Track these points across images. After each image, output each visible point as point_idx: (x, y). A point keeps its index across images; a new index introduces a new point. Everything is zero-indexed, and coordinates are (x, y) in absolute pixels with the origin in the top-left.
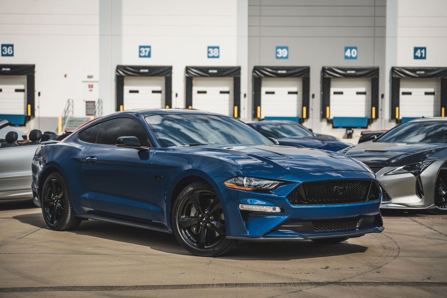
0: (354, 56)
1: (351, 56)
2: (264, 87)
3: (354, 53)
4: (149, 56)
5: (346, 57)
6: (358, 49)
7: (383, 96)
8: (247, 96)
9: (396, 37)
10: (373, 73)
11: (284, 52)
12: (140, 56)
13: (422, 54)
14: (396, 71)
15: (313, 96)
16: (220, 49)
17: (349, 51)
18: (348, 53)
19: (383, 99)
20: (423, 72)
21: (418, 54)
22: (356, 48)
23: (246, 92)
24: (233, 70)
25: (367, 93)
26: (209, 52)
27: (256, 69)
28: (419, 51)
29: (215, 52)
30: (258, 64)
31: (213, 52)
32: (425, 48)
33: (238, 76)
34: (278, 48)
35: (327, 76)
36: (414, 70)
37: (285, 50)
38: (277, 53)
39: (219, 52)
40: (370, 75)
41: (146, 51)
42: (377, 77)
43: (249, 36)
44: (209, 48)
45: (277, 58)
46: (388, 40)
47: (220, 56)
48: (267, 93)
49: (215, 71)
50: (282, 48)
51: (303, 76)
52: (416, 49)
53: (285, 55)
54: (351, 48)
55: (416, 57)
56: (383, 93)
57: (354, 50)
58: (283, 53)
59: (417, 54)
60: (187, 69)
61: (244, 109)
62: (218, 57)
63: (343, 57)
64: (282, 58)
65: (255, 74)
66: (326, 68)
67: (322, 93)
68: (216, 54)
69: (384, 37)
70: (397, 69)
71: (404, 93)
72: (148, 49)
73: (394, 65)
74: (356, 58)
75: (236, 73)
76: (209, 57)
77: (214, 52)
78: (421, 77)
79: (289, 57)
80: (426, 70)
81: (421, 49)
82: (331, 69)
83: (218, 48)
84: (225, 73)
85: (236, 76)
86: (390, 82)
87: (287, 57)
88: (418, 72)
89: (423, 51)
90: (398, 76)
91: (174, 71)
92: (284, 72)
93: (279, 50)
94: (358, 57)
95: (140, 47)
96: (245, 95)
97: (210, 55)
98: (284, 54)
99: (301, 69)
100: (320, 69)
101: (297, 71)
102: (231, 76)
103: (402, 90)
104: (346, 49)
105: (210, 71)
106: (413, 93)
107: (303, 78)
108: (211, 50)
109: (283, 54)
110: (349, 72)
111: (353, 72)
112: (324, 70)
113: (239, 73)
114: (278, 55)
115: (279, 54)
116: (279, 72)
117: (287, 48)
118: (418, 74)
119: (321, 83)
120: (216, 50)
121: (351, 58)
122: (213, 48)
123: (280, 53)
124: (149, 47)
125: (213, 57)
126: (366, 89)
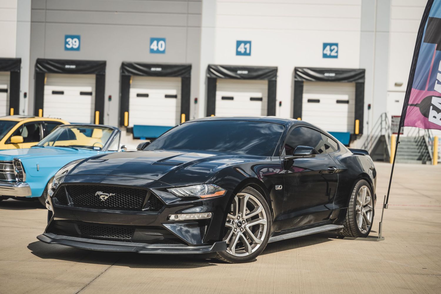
0: (161, 49)
1: (158, 49)
2: (48, 85)
3: (162, 46)
5: (152, 51)
6: (167, 40)
7: (196, 100)
8: (28, 95)
9: (214, 27)
10: (183, 71)
11: (75, 42)
13: (246, 49)
14: (212, 70)
15: (110, 98)
17: (155, 43)
18: (154, 46)
19: (197, 105)
20: (246, 72)
21: (242, 49)
22: (164, 40)
23: (27, 91)
24: (11, 63)
25: (178, 97)
27: (39, 62)
28: (242, 45)
30: (42, 57)
32: (250, 42)
33: (18, 70)
34: (67, 37)
35: (127, 74)
36: (234, 69)
37: (76, 40)
38: (67, 43)
40: (180, 73)
42: (187, 76)
43: (32, 22)
45: (66, 49)
46: (205, 32)
50: (72, 37)
51: (97, 73)
52: (239, 43)
53: (76, 47)
54: (158, 40)
55: (238, 53)
56: (196, 97)
57: (161, 42)
58: (73, 43)
59: (239, 50)
63: (148, 51)
64: (72, 49)
65: (38, 70)
66: (127, 63)
67: (121, 95)
69: (199, 27)
70: (213, 67)
71: (221, 98)
73: (211, 63)
74: (163, 52)
75: (14, 66)
78: (243, 77)
79: (81, 48)
80: (250, 69)
81: (246, 43)
82: (131, 65)
85: (12, 70)
86: (205, 83)
87: (78, 49)
88: (239, 72)
89: (248, 46)
90: (214, 76)
92: (73, 67)
93: (69, 40)
94: (166, 51)
96: (25, 95)
98: (75, 45)
99: (94, 64)
100: (119, 65)
101: (88, 66)
102: (8, 70)
103: (219, 94)
104: (152, 40)
106: (235, 98)
107: (97, 75)
109: (73, 44)
110: (153, 69)
111: (159, 69)
112: (124, 66)
113: (19, 67)
114: (68, 46)
116: (67, 66)
117: (78, 37)
118: (239, 75)
119: (120, 82)
121: (158, 51)
123: (70, 43)
126: (177, 92)
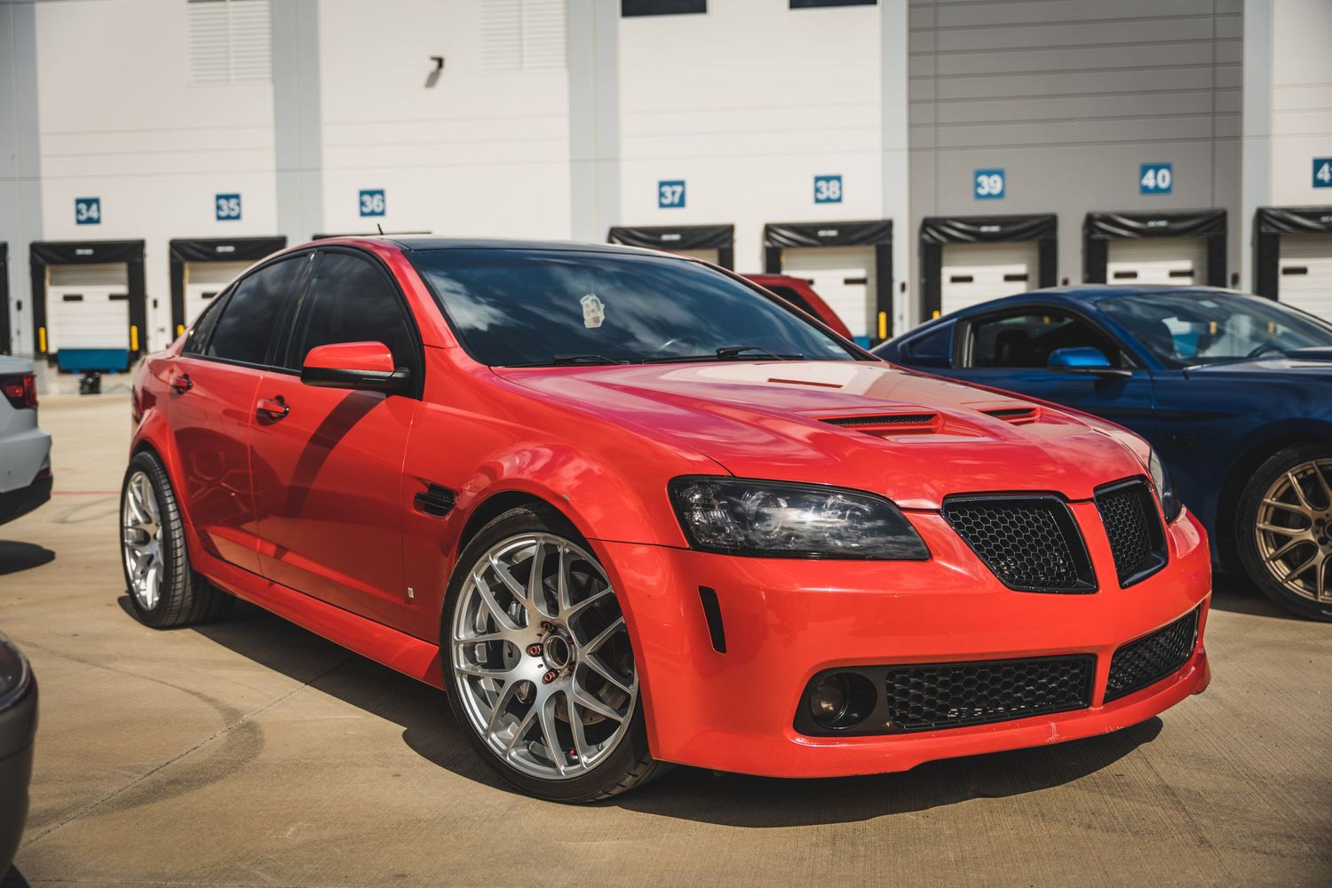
0: (1163, 185)
1: (1156, 186)
2: (949, 265)
3: (1164, 178)
4: (681, 203)
5: (1145, 190)
6: (1174, 168)
7: (1236, 278)
8: (908, 287)
9: (1267, 136)
10: (1210, 225)
11: (995, 182)
12: (662, 205)
14: (1268, 218)
15: (1066, 283)
16: (844, 181)
17: (1151, 174)
18: (1149, 180)
19: (1237, 286)
21: (1324, 174)
22: (1168, 167)
23: (906, 280)
24: (874, 229)
25: (1197, 273)
26: (817, 190)
27: (928, 224)
28: (1326, 168)
29: (832, 189)
30: (931, 214)
31: (828, 189)
33: (887, 242)
34: (978, 174)
35: (1099, 236)
36: (1313, 214)
37: (996, 178)
38: (978, 185)
39: (840, 188)
40: (1204, 228)
41: (673, 193)
42: (1221, 233)
43: (911, 150)
44: (818, 179)
45: (978, 196)
46: (1248, 145)
47: (845, 198)
48: (955, 280)
49: (833, 233)
50: (989, 173)
51: (1041, 237)
52: (1318, 164)
53: (997, 189)
54: (1157, 168)
55: (1318, 183)
56: (1235, 271)
57: (1164, 172)
58: (992, 184)
59: (1320, 176)
60: (769, 230)
61: (901, 318)
62: (839, 200)
63: (1137, 190)
64: (989, 196)
65: (926, 237)
66: (1097, 215)
67: (1087, 276)
68: (834, 193)
69: (1237, 137)
70: (1272, 212)
71: (1288, 271)
72: (679, 189)
73: (1263, 204)
74: (1168, 190)
75: (882, 234)
76: (818, 201)
77: (830, 190)
78: (1330, 230)
79: (1007, 193)
82: (1107, 219)
83: (838, 178)
84: (856, 237)
85: (881, 243)
86: (1253, 245)
87: (1001, 195)
88: (1325, 219)
90: (1273, 230)
91: (738, 235)
92: (995, 229)
93: (983, 179)
94: (1174, 189)
95: (662, 184)
96: (903, 287)
97: (820, 196)
98: (995, 188)
99: (1035, 222)
100: (1081, 219)
101: (1026, 225)
102: (869, 244)
103: (1284, 263)
104: (1144, 170)
105: (822, 233)
106: (1310, 271)
107: (1042, 242)
108: (822, 184)
109: (990, 187)
110: (1152, 224)
111: (1162, 223)
112: (1090, 222)
113: (890, 236)
114: (982, 191)
115: (983, 188)
116: (984, 229)
117: (1001, 173)
118: (1325, 223)
119: (1083, 252)
120: (834, 184)
121: (1157, 190)
122: (828, 179)
123: (985, 184)
124: (682, 183)
125: (828, 200)
126: (1194, 264)
